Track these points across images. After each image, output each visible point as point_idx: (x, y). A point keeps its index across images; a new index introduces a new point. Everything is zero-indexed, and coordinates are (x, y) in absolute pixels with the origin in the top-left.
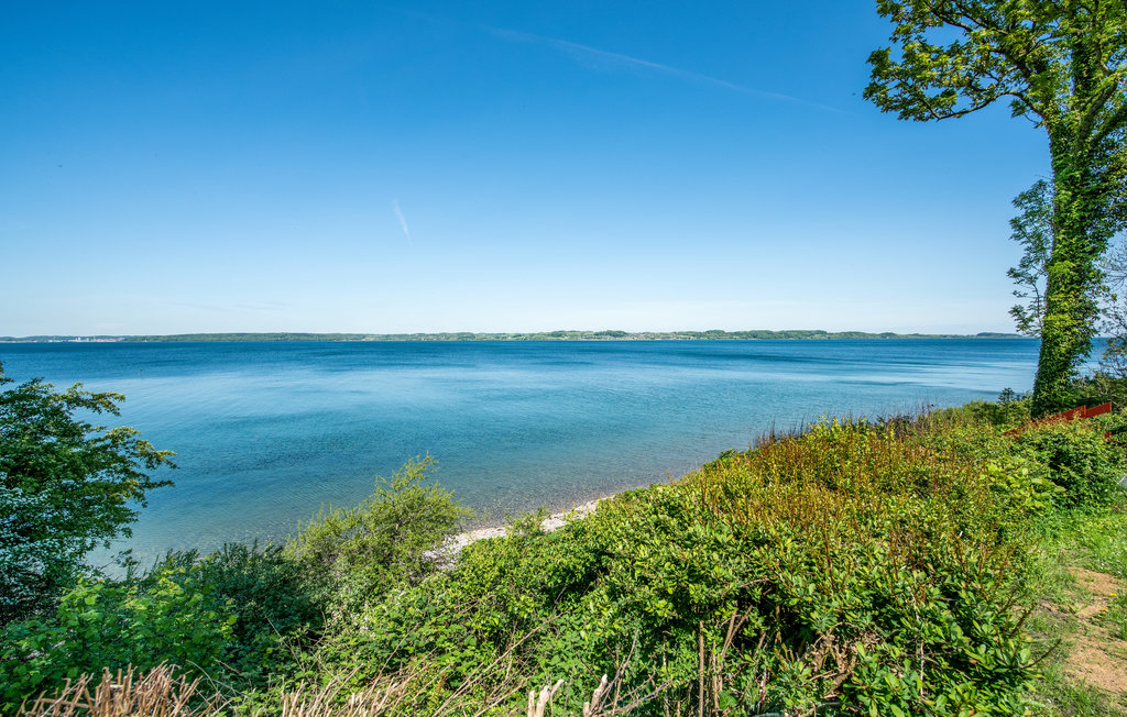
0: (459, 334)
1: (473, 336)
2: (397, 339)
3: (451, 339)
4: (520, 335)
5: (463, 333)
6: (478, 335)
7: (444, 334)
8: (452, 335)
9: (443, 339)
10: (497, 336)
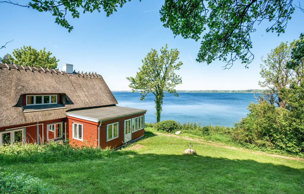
0: (213, 91)
1: (217, 91)
2: (194, 92)
3: (210, 92)
4: (234, 91)
5: (214, 90)
6: (219, 91)
7: (208, 91)
8: (210, 91)
9: (207, 92)
10: (226, 91)
